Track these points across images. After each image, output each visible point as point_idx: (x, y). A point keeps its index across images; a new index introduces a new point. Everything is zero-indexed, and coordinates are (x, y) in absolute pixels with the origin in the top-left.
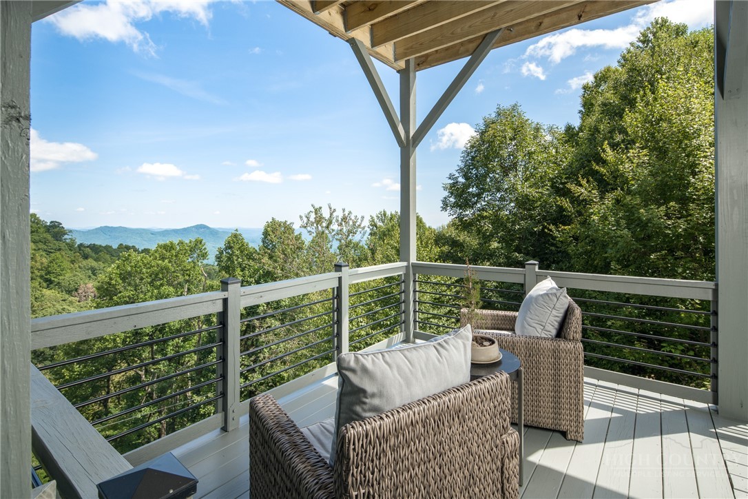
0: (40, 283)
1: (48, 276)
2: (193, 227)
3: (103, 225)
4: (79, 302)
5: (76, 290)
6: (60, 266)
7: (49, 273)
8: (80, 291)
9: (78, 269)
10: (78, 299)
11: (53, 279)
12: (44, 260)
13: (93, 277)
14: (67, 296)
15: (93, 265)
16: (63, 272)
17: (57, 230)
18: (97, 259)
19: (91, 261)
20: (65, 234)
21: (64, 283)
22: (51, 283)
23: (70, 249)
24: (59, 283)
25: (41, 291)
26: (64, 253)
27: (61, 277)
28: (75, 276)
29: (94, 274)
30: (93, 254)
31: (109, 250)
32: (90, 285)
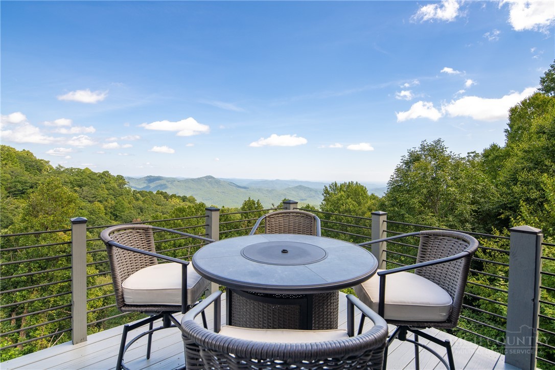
0: (110, 217)
1: (115, 212)
2: (204, 177)
3: (149, 175)
6: (122, 206)
7: (116, 210)
9: (132, 208)
11: (118, 214)
12: (113, 202)
13: (141, 213)
15: (141, 205)
16: (124, 210)
17: (121, 181)
18: (144, 202)
19: (140, 202)
20: (125, 184)
21: (124, 217)
22: (117, 217)
23: (128, 195)
24: (121, 217)
25: (111, 222)
26: (124, 197)
27: (122, 213)
28: (130, 213)
29: (142, 212)
30: (142, 198)
31: (151, 195)
32: (139, 220)
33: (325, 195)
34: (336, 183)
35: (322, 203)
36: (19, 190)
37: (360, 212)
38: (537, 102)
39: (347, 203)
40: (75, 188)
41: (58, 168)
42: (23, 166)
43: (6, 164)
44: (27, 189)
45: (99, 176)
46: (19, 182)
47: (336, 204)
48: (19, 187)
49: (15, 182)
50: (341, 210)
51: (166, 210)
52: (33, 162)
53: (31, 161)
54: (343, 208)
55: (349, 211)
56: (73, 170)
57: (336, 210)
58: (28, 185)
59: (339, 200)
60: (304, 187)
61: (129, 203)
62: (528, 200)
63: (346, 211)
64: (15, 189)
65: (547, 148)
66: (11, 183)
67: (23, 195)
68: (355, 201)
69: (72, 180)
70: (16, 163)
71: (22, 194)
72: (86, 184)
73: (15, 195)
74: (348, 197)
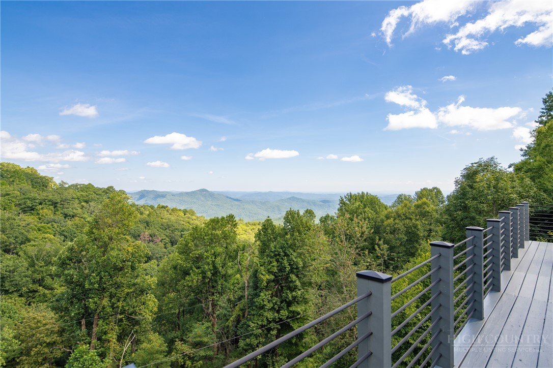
2: (198, 190)
5: (139, 236)
8: (141, 237)
9: (139, 222)
15: (146, 219)
19: (145, 216)
20: (128, 199)
28: (138, 226)
29: (148, 226)
30: (145, 212)
31: (154, 209)
32: (147, 233)
33: (341, 205)
34: (350, 193)
36: (28, 207)
39: (365, 212)
40: (82, 204)
41: (60, 185)
42: (30, 182)
43: (13, 181)
44: (36, 206)
45: (103, 192)
46: (29, 198)
48: (29, 203)
49: (24, 199)
52: (38, 178)
53: (35, 178)
56: (79, 186)
58: (37, 201)
59: (357, 209)
60: (296, 198)
64: (25, 206)
66: (21, 199)
67: (32, 212)
68: (372, 210)
69: (79, 195)
70: (22, 180)
71: (31, 210)
72: (93, 200)
73: (25, 212)
74: (365, 206)
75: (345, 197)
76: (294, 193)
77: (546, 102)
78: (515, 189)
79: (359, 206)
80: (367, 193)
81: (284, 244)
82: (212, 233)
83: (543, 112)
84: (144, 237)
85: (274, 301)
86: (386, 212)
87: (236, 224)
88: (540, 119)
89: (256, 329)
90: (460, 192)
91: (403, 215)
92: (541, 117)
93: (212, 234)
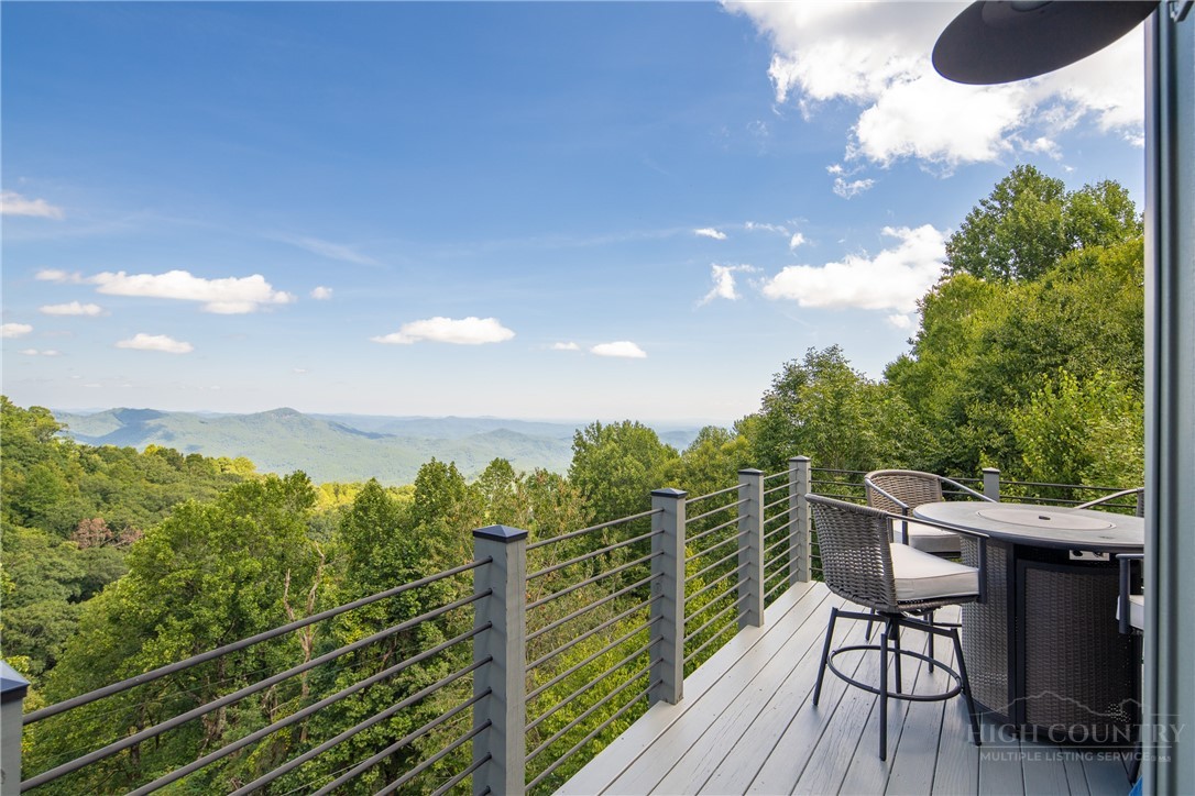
0: (11, 516)
1: (26, 505)
2: (271, 412)
3: (117, 406)
4: (80, 548)
5: (75, 528)
6: (47, 487)
7: (28, 498)
8: (81, 531)
9: (78, 492)
10: (77, 544)
11: (34, 509)
12: (20, 477)
13: (104, 504)
14: (58, 539)
15: (104, 484)
16: (53, 497)
17: (41, 422)
18: (112, 474)
19: (100, 475)
20: (54, 430)
21: (53, 517)
22: (31, 516)
23: (65, 457)
24: (45, 516)
25: (13, 531)
26: (54, 464)
27: (48, 506)
28: (72, 503)
29: (106, 500)
30: (105, 465)
31: (132, 457)
32: (99, 520)
33: (577, 449)
34: (598, 424)
35: (572, 466)
37: (651, 482)
38: (965, 288)
39: (623, 465)
47: (603, 470)
50: (613, 479)
51: (175, 494)
54: (616, 476)
55: (629, 481)
57: (604, 479)
59: (608, 458)
60: (510, 432)
61: (69, 478)
62: (990, 451)
63: (623, 482)
65: (1003, 366)
68: (639, 460)
74: (626, 451)
75: (587, 431)
76: (504, 421)
77: (951, 251)
78: (873, 419)
79: (613, 450)
80: (637, 423)
81: (410, 548)
82: (234, 522)
83: (946, 271)
84: (91, 531)
85: (376, 695)
86: (667, 463)
87: (312, 496)
88: (941, 283)
89: (318, 775)
90: (767, 423)
91: (700, 470)
92: (942, 279)
93: (233, 525)
